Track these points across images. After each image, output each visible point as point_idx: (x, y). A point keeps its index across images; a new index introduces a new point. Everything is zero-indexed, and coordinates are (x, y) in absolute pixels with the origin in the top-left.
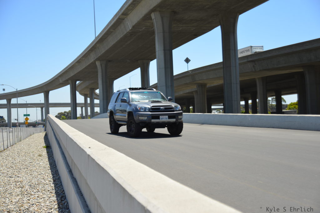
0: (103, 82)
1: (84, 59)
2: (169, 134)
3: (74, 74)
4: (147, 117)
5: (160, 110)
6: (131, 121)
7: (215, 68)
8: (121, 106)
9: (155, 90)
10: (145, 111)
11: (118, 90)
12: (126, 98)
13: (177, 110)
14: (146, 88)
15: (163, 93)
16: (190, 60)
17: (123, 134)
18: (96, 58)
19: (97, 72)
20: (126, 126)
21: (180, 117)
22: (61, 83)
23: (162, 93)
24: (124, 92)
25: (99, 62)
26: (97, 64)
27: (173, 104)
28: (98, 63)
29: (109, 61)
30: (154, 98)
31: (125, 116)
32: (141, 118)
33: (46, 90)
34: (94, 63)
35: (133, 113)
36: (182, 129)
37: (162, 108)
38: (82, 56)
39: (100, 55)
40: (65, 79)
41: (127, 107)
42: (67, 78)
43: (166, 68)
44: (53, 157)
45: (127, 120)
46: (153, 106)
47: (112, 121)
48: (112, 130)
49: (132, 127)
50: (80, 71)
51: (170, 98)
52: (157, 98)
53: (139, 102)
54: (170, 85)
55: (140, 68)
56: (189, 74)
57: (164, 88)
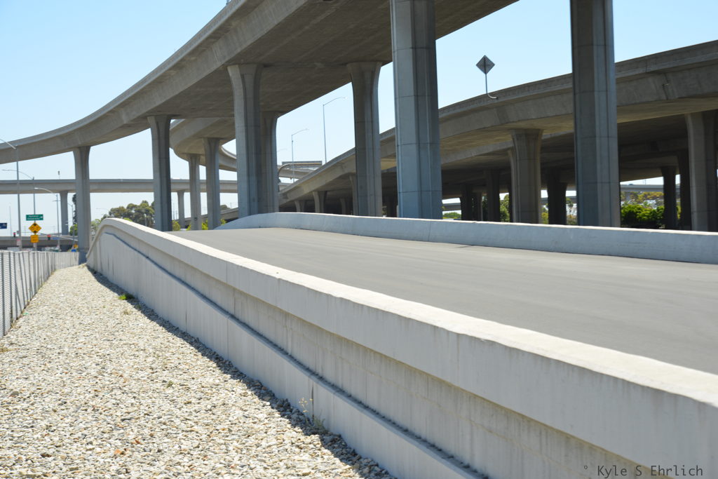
0: (246, 126)
3: (164, 101)
16: (494, 65)
18: (227, 59)
22: (125, 124)
25: (238, 70)
26: (230, 75)
28: (233, 72)
34: (222, 72)
38: (188, 51)
40: (139, 114)
42: (144, 111)
43: (417, 96)
44: (159, 316)
54: (428, 141)
55: (350, 84)
56: (490, 102)
57: (413, 149)
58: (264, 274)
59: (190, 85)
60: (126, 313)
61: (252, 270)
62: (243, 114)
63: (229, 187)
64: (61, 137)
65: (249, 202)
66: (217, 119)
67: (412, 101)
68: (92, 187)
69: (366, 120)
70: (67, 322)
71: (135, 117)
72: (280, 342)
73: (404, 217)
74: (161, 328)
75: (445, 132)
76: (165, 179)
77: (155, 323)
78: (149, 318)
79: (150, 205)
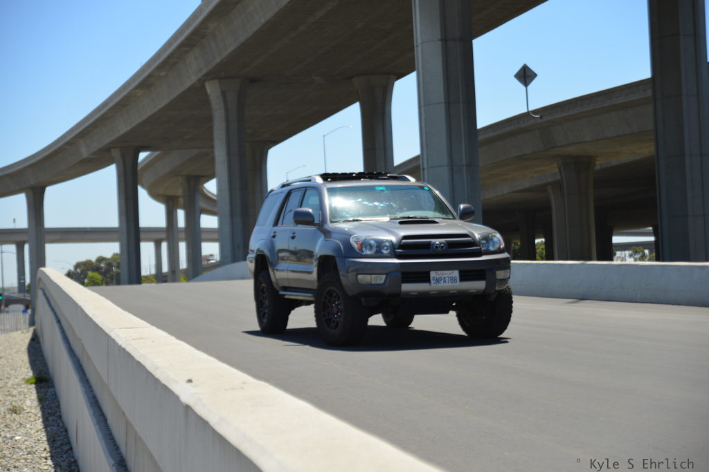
0: (229, 154)
1: (163, 74)
2: (463, 333)
3: (129, 128)
4: (384, 276)
5: (431, 251)
6: (332, 288)
7: (621, 100)
8: (293, 238)
9: (412, 180)
10: (379, 254)
11: (284, 181)
12: (313, 209)
13: (491, 248)
14: (380, 174)
15: (441, 192)
16: (535, 75)
17: (302, 336)
18: (204, 71)
19: (209, 119)
20: (312, 306)
21: (500, 274)
22: (85, 159)
23: (438, 189)
24: (305, 189)
25: (218, 85)
26: (209, 91)
27: (476, 229)
28: (212, 89)
29: (253, 81)
30: (409, 210)
31: (310, 273)
32: (364, 279)
33: (32, 182)
34: (198, 90)
35: (338, 260)
36: (510, 316)
37: (437, 241)
38: (156, 64)
39: (218, 60)
40: (100, 146)
41: (315, 241)
42: (106, 141)
43: (448, 103)
44: (60, 417)
45: (315, 286)
46: (406, 237)
47: (262, 290)
48: (265, 321)
49: (335, 310)
50: (150, 117)
51: (465, 209)
52: (421, 208)
53: (356, 223)
54: (464, 163)
55: (357, 104)
56: (532, 122)
57: (444, 173)
60: (13, 411)
63: (210, 235)
64: (10, 176)
65: (233, 250)
66: (195, 152)
67: (442, 109)
69: (377, 146)
71: (96, 150)
76: (132, 224)
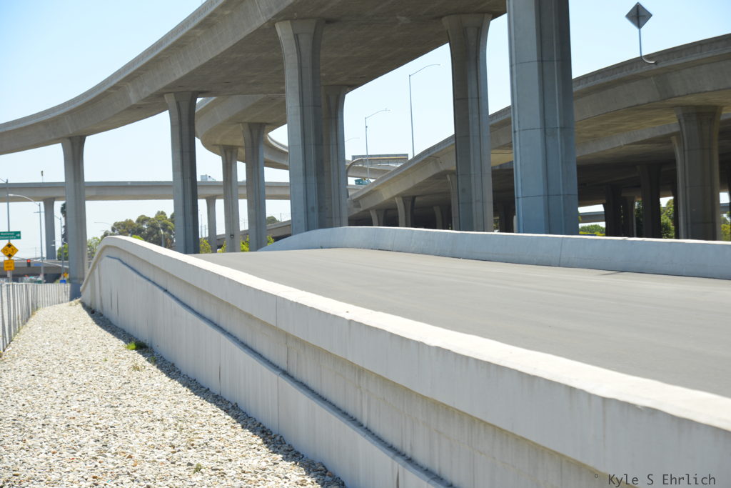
0: (302, 105)
3: (187, 72)
16: (650, 15)
18: (275, 12)
22: (134, 105)
26: (280, 33)
28: (284, 31)
29: (329, 22)
33: (71, 132)
40: (154, 91)
42: (160, 86)
54: (558, 126)
55: (448, 45)
56: (645, 69)
57: (537, 136)
58: (328, 315)
59: (222, 49)
60: (136, 368)
61: (311, 308)
62: (297, 89)
63: (278, 191)
64: (45, 123)
65: (307, 212)
66: (261, 97)
67: (534, 68)
68: (88, 193)
69: (469, 96)
70: (55, 381)
71: (147, 95)
72: (351, 409)
73: (524, 233)
74: (185, 388)
75: (583, 111)
76: (189, 181)
77: (177, 382)
78: (168, 375)
79: (169, 217)
